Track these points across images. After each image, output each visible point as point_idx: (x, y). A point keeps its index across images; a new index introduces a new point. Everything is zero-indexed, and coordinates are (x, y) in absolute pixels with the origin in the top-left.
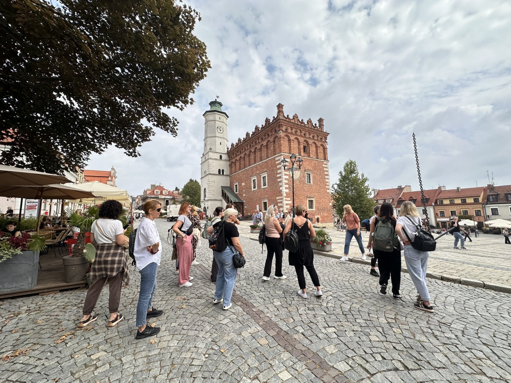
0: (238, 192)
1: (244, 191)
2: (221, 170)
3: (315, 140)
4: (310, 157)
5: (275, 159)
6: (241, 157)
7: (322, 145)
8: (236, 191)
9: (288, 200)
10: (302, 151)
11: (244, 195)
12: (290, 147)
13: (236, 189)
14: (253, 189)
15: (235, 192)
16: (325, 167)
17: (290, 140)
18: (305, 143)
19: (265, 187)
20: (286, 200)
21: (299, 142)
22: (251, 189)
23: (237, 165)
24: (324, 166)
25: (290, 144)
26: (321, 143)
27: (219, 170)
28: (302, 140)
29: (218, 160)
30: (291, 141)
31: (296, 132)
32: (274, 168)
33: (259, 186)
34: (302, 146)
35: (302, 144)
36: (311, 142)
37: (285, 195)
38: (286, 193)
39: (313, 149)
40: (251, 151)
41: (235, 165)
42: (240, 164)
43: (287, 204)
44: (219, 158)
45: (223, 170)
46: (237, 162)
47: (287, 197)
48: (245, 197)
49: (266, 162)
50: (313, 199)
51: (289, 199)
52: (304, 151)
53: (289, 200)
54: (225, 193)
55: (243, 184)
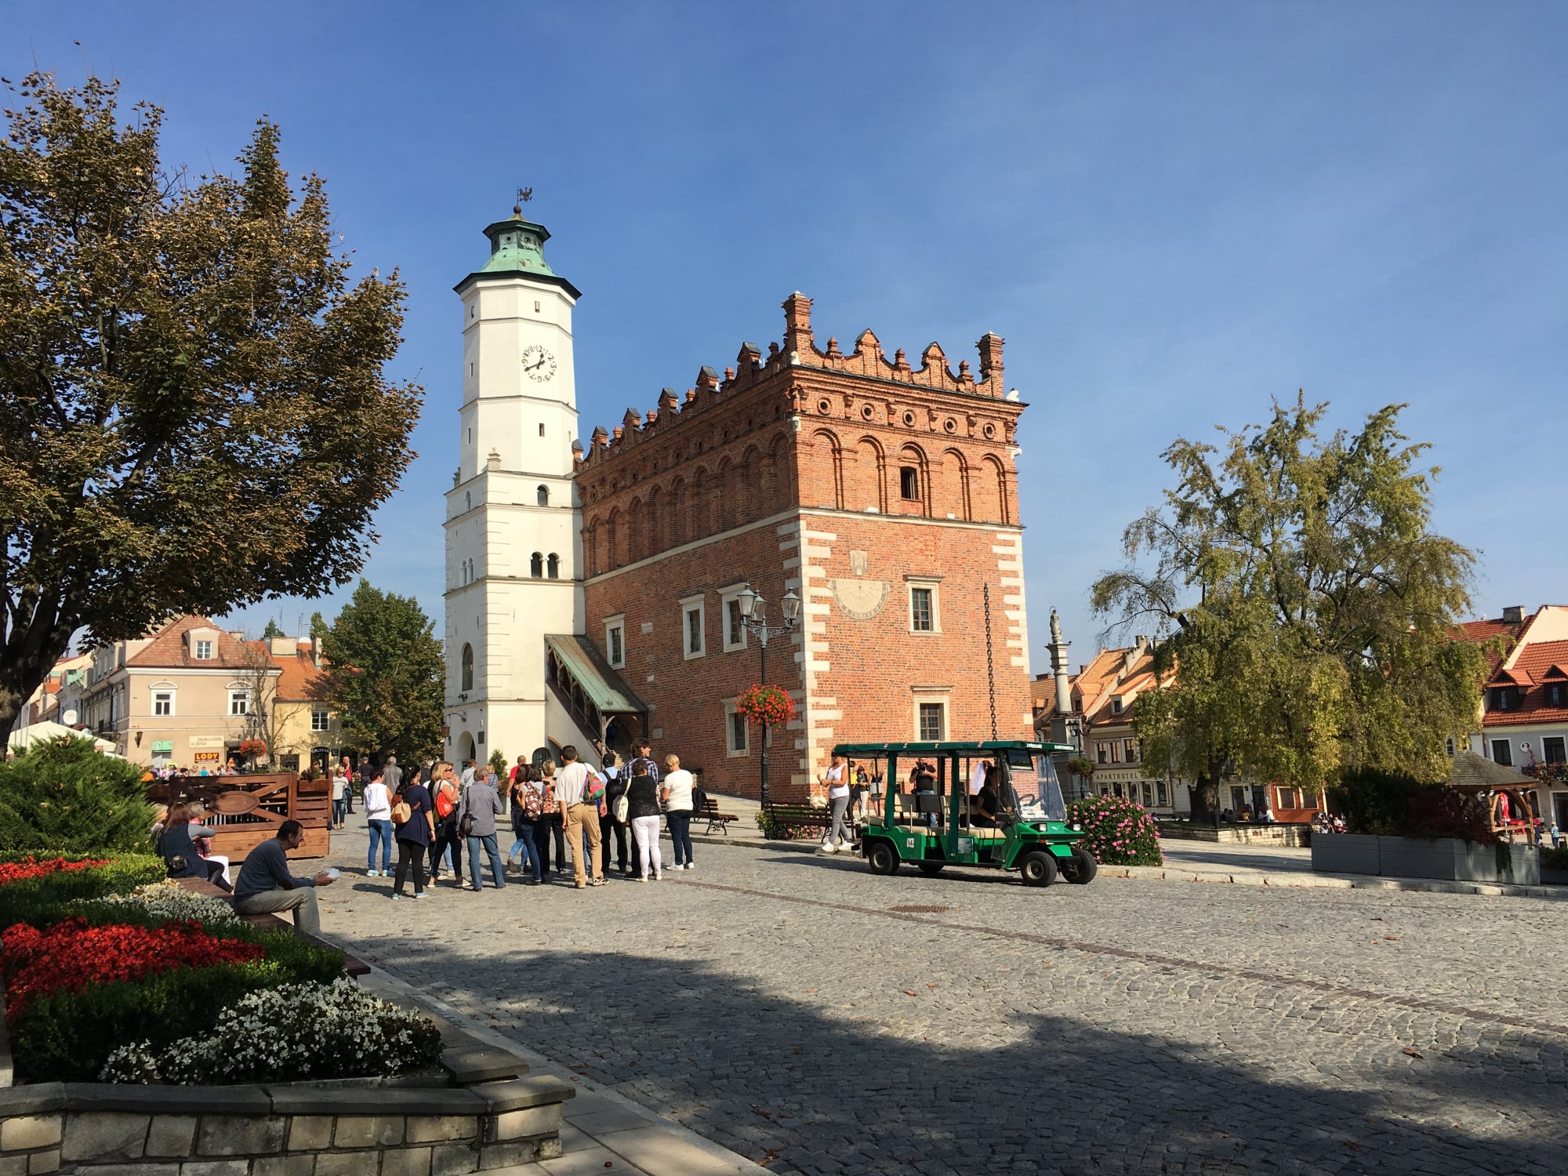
0: (622, 665)
1: (650, 658)
2: (545, 559)
3: (957, 438)
4: (931, 518)
5: (774, 532)
6: (636, 500)
7: (991, 458)
8: (617, 659)
9: (825, 707)
10: (895, 491)
11: (651, 678)
12: (839, 481)
13: (616, 650)
14: (688, 655)
15: (610, 661)
16: (1004, 557)
17: (840, 451)
18: (910, 453)
19: (737, 647)
20: (817, 706)
21: (880, 457)
22: (681, 650)
23: (619, 536)
24: (997, 549)
25: (838, 467)
26: (984, 450)
27: (536, 558)
28: (893, 444)
29: (531, 508)
30: (844, 454)
31: (868, 412)
32: (771, 570)
33: (714, 642)
34: (894, 474)
35: (894, 462)
36: (934, 448)
37: (811, 683)
38: (818, 675)
39: (944, 479)
40: (679, 480)
41: (612, 533)
42: (634, 533)
43: (821, 724)
44: (533, 498)
45: (553, 559)
46: (619, 520)
47: (820, 692)
48: (654, 685)
49: (741, 539)
50: (944, 699)
51: (832, 701)
52: (906, 494)
53: (832, 707)
54: (564, 669)
55: (647, 627)
